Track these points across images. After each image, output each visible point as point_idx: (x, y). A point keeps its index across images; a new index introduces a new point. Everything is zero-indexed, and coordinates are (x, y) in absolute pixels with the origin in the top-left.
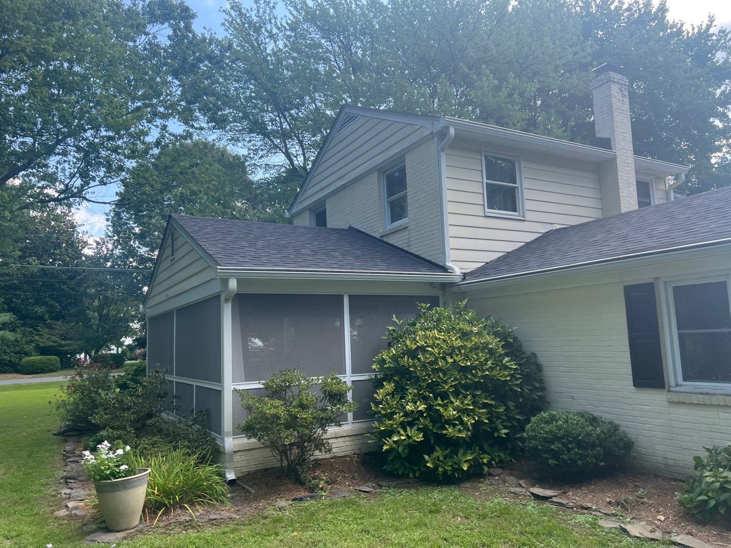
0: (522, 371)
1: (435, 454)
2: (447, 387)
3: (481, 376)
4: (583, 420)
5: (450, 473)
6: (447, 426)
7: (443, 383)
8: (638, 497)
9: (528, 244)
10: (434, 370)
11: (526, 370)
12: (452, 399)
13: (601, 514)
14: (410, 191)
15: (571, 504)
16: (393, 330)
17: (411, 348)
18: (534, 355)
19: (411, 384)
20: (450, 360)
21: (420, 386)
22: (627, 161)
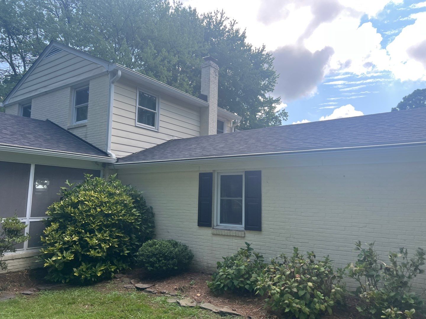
0: (143, 217)
1: (81, 267)
2: (94, 226)
3: (117, 219)
4: (169, 244)
5: (89, 278)
6: (90, 250)
7: (92, 223)
8: (190, 285)
9: (158, 145)
10: (87, 216)
11: (145, 216)
12: (97, 233)
13: (170, 296)
14: (90, 103)
15: (156, 291)
16: (65, 189)
17: (74, 201)
18: (151, 208)
19: (71, 224)
20: (99, 210)
21: (77, 225)
22: (214, 109)
